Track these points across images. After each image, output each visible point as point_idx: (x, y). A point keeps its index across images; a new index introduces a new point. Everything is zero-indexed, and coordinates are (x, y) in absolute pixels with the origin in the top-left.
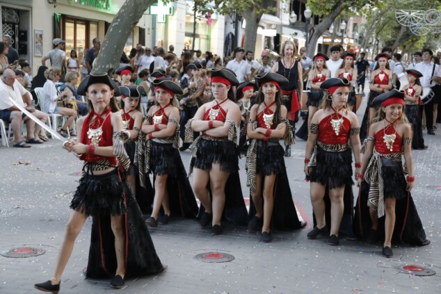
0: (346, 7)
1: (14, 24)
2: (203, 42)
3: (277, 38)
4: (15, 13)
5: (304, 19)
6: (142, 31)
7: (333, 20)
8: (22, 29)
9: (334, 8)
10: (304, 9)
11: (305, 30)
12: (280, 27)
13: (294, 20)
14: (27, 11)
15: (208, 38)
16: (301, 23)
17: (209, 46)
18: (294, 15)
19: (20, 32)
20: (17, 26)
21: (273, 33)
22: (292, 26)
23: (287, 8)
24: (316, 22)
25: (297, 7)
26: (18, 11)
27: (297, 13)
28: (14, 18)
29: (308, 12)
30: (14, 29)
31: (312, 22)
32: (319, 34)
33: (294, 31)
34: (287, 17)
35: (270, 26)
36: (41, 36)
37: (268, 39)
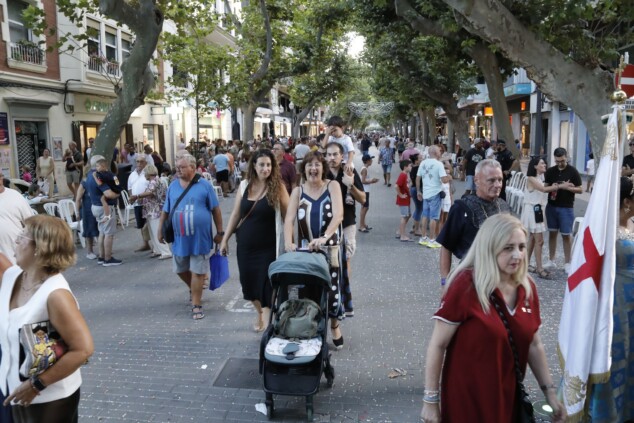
0: (319, 101)
1: (32, 135)
2: (216, 131)
3: (272, 124)
4: (33, 125)
5: (289, 110)
6: (161, 128)
7: (310, 109)
8: (41, 138)
9: (310, 101)
10: (289, 102)
11: (291, 117)
12: (272, 116)
13: (282, 111)
14: (44, 123)
15: (219, 128)
16: (287, 113)
17: (220, 134)
18: (281, 107)
19: (39, 141)
20: (35, 136)
21: (268, 121)
22: (281, 115)
23: (277, 102)
24: (297, 112)
25: (284, 101)
26: (37, 123)
27: (284, 106)
28: (33, 130)
29: (291, 105)
30: (33, 139)
31: (294, 111)
32: (301, 120)
33: (282, 119)
34: (277, 109)
35: (265, 116)
36: (60, 142)
37: (265, 125)
